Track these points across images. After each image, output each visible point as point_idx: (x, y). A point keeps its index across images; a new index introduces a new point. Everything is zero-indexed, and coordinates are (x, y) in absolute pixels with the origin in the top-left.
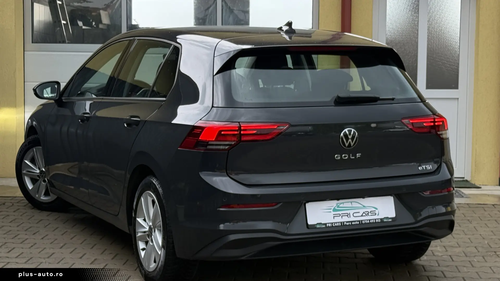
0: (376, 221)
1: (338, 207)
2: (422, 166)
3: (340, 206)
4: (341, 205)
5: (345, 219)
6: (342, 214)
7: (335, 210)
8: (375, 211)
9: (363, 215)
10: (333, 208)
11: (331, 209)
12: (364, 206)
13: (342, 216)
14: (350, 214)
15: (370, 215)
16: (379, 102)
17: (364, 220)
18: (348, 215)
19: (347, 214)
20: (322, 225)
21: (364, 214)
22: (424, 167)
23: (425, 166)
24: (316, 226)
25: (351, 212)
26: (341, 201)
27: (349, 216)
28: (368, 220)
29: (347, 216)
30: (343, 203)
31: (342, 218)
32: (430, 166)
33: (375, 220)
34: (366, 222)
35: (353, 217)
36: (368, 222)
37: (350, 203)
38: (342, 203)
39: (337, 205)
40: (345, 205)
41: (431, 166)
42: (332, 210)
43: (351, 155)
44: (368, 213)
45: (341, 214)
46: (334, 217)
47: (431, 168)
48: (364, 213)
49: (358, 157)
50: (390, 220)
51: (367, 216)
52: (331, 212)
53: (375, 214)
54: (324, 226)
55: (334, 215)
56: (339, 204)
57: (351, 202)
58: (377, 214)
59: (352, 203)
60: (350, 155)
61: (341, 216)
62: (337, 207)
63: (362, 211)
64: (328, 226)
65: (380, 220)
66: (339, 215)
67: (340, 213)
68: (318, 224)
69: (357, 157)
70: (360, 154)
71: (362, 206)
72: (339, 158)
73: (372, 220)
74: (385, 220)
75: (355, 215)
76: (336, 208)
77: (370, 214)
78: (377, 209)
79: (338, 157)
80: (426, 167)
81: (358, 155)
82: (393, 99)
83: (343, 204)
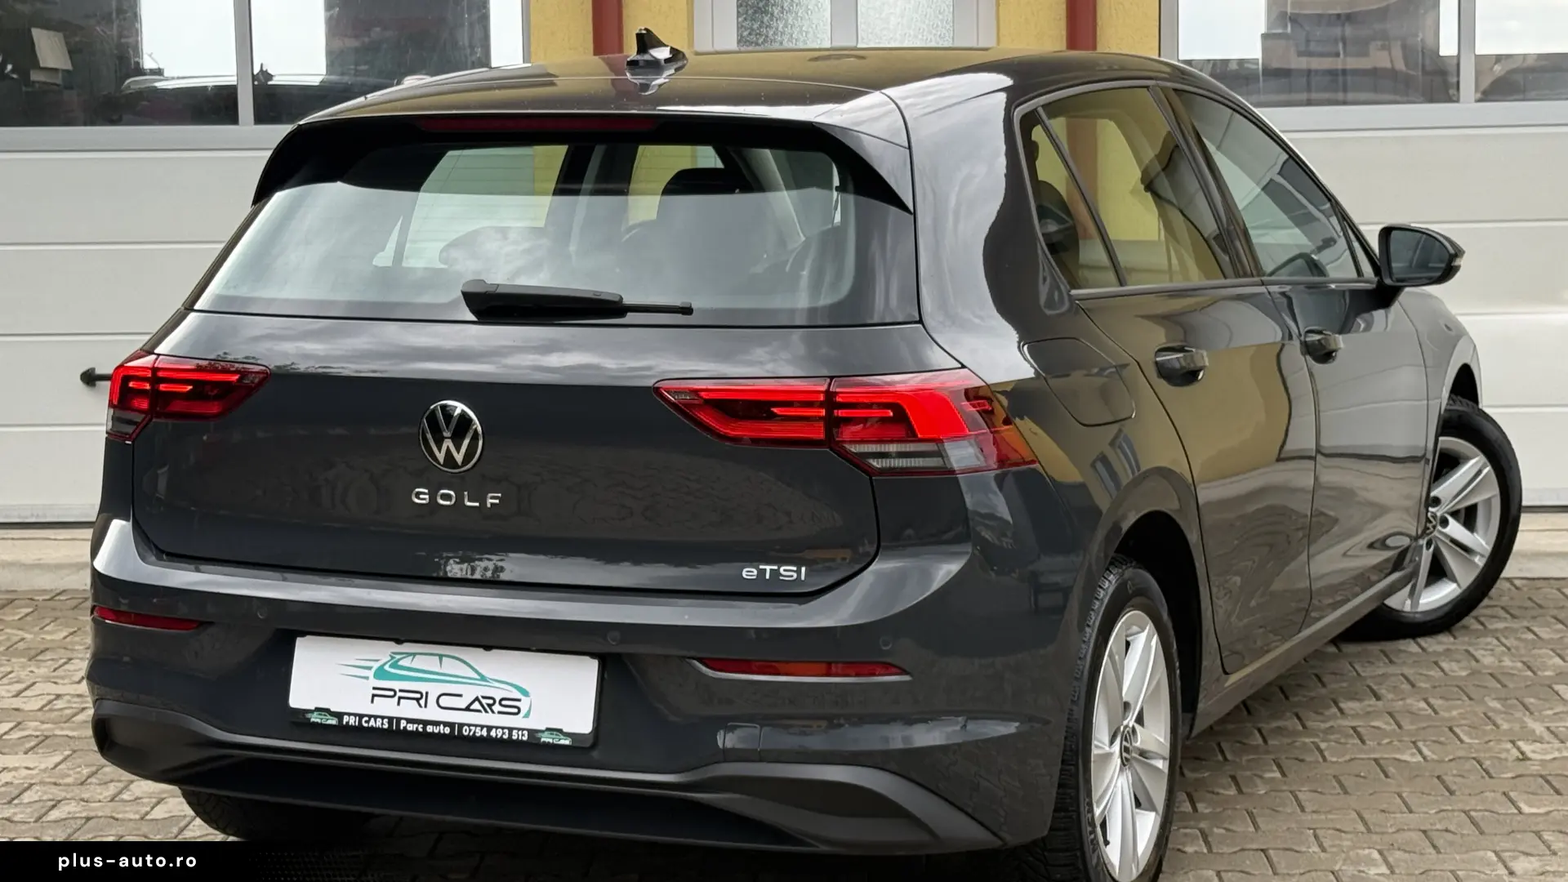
0: (510, 734)
1: (395, 665)
2: (761, 567)
3: (401, 663)
4: (405, 662)
5: (409, 710)
6: (401, 691)
7: (381, 674)
8: (519, 700)
9: (472, 707)
10: (376, 665)
11: (370, 668)
12: (483, 678)
13: (400, 698)
14: (427, 693)
15: (496, 711)
16: (631, 318)
17: (469, 725)
18: (420, 698)
19: (418, 696)
20: (329, 717)
21: (476, 706)
22: (768, 568)
23: (775, 567)
24: (309, 716)
25: (434, 690)
26: (407, 647)
27: (422, 702)
28: (482, 727)
29: (418, 700)
30: (414, 655)
31: (399, 704)
32: (799, 572)
33: (511, 730)
34: (475, 732)
35: (436, 705)
36: (484, 733)
37: (438, 657)
38: (409, 654)
39: (392, 658)
40: (420, 663)
41: (803, 569)
42: (370, 674)
43: (466, 493)
44: (491, 702)
45: (397, 690)
46: (374, 696)
47: (803, 578)
48: (477, 699)
49: (492, 504)
50: (567, 742)
51: (486, 712)
52: (367, 678)
53: (516, 710)
54: (333, 721)
55: (374, 688)
56: (398, 657)
57: (441, 657)
58: (524, 711)
59: (444, 659)
60: (464, 495)
61: (396, 698)
62: (391, 666)
63: (469, 693)
64: (348, 723)
65: (526, 733)
66: (392, 693)
67: (397, 685)
68: (318, 709)
69: (489, 505)
70: (500, 495)
71: (478, 677)
72: (424, 499)
73: (497, 728)
74: (546, 739)
75: (444, 701)
76: (387, 667)
77: (496, 708)
78: (526, 693)
79: (422, 496)
80: (775, 573)
81: (492, 498)
82: (687, 311)
83: (411, 658)
